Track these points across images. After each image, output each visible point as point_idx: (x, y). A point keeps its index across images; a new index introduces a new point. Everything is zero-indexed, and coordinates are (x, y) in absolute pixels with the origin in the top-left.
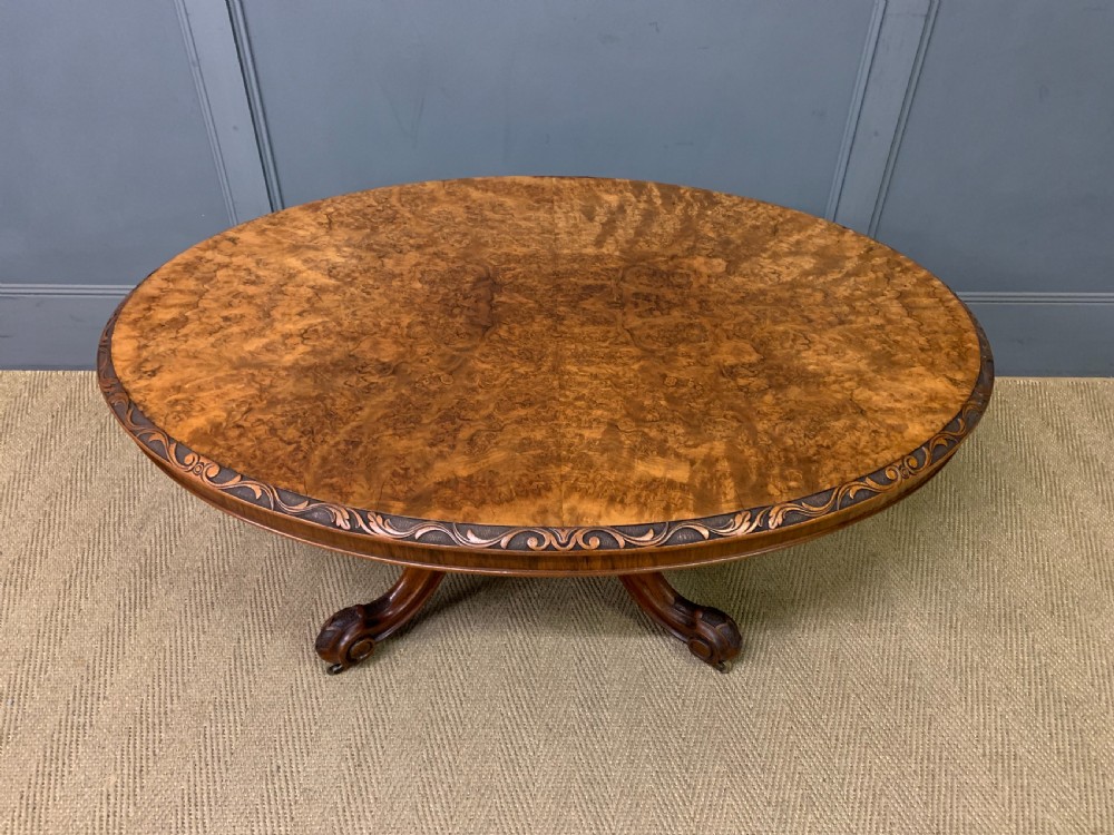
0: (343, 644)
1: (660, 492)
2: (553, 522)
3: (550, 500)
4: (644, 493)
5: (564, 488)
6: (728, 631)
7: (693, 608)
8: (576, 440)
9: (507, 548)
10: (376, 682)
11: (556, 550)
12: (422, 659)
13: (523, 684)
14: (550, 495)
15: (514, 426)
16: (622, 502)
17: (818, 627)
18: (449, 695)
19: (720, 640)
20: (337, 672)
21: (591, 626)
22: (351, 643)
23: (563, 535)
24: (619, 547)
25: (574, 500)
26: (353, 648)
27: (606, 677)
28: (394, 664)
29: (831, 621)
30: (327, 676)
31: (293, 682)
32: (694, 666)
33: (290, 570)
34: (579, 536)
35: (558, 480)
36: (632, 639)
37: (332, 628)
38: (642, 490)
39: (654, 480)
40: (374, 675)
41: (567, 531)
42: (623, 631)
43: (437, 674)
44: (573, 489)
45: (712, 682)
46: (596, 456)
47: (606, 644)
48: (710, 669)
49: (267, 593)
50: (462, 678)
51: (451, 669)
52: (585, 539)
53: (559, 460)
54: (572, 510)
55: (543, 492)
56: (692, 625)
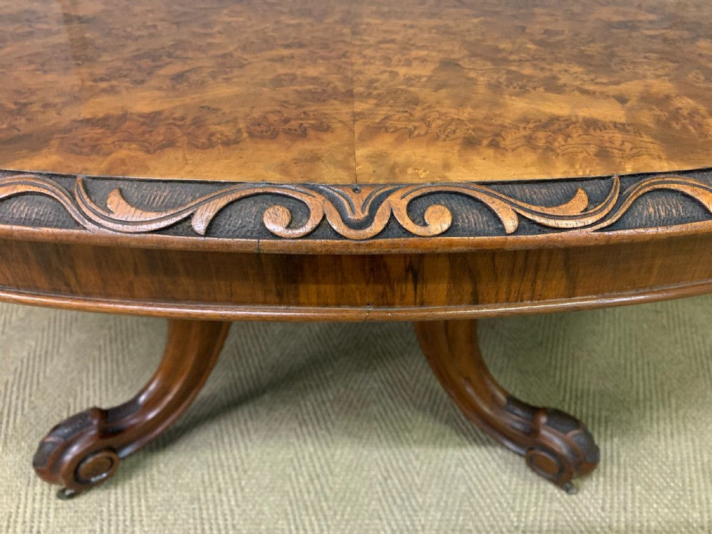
0: (68, 457)
1: (576, 134)
2: (330, 175)
3: (327, 144)
4: (541, 134)
5: (358, 128)
6: (582, 440)
7: (534, 411)
8: (385, 76)
9: (208, 232)
10: (121, 509)
11: (338, 236)
12: (186, 478)
13: (311, 511)
14: (326, 136)
15: (267, 64)
16: (494, 145)
17: (675, 433)
18: (214, 527)
19: (573, 450)
20: (71, 496)
21: (398, 433)
22: (80, 459)
23: (357, 200)
24: (502, 230)
25: (383, 143)
26: (83, 466)
27: (420, 500)
28: (148, 484)
29: (689, 426)
30: (60, 501)
31: (13, 510)
32: (532, 484)
33: (48, 370)
34: (398, 203)
35: (346, 118)
36: (450, 451)
37: (51, 439)
38: (537, 129)
39: (554, 119)
40: (120, 499)
41: (365, 193)
42: (437, 441)
43: (202, 496)
44: (378, 129)
45: (556, 505)
46: (425, 94)
47: (417, 458)
48: (551, 488)
49: (14, 397)
50: (233, 503)
51: (220, 491)
52: (416, 208)
53: (349, 96)
54: (377, 158)
55: (311, 133)
56: (533, 432)
